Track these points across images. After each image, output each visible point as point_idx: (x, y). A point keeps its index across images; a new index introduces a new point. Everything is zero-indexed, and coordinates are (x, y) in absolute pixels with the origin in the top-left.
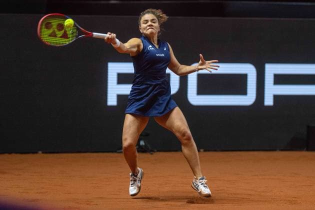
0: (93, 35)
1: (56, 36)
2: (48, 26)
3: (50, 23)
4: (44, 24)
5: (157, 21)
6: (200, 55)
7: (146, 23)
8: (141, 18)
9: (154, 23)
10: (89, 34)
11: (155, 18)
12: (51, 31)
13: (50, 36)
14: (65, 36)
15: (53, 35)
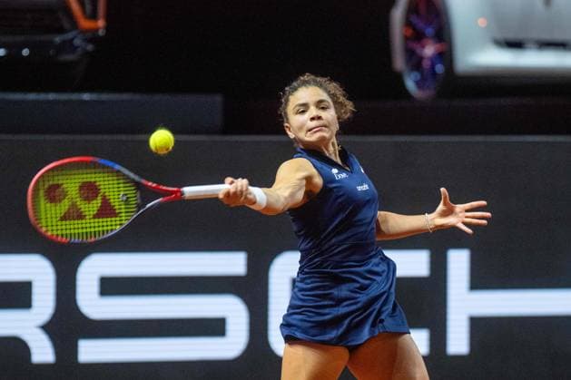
0: (182, 194)
1: (80, 216)
2: (54, 194)
3: (58, 186)
4: (42, 193)
5: (331, 104)
6: (443, 189)
7: (303, 112)
8: (287, 101)
9: (323, 108)
10: (172, 192)
11: (325, 96)
12: (64, 206)
13: (64, 218)
14: (106, 210)
15: (74, 214)
